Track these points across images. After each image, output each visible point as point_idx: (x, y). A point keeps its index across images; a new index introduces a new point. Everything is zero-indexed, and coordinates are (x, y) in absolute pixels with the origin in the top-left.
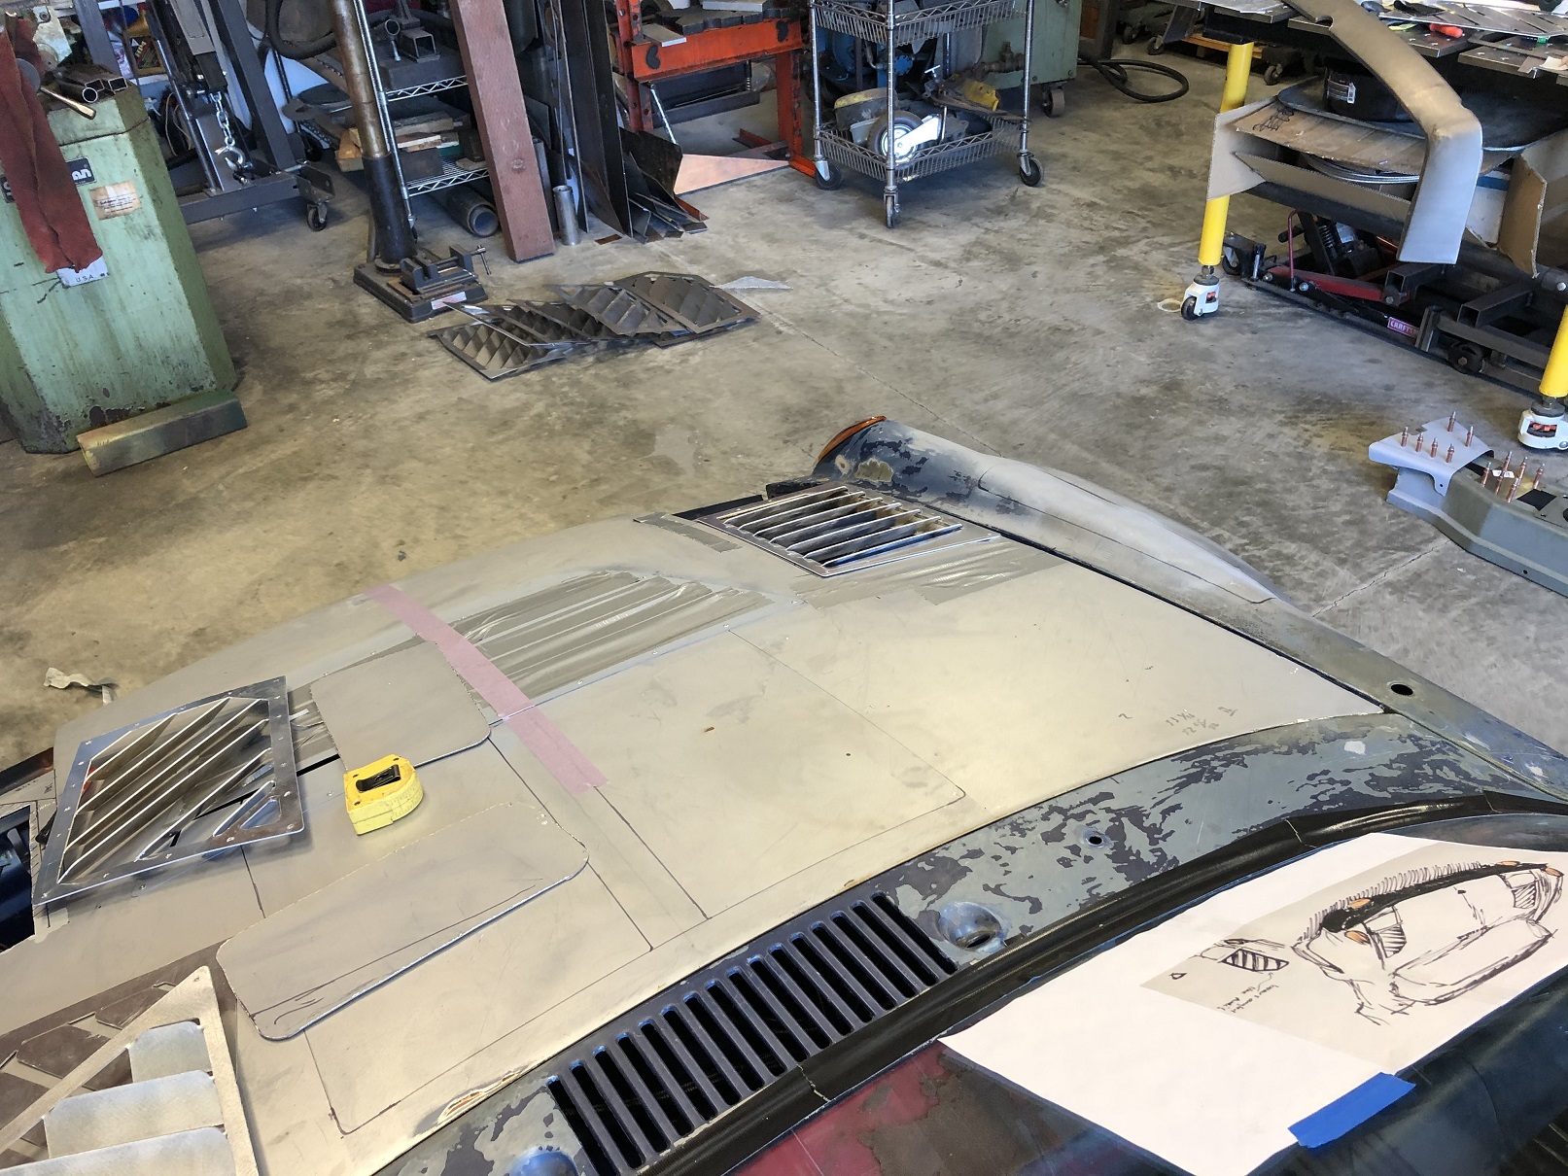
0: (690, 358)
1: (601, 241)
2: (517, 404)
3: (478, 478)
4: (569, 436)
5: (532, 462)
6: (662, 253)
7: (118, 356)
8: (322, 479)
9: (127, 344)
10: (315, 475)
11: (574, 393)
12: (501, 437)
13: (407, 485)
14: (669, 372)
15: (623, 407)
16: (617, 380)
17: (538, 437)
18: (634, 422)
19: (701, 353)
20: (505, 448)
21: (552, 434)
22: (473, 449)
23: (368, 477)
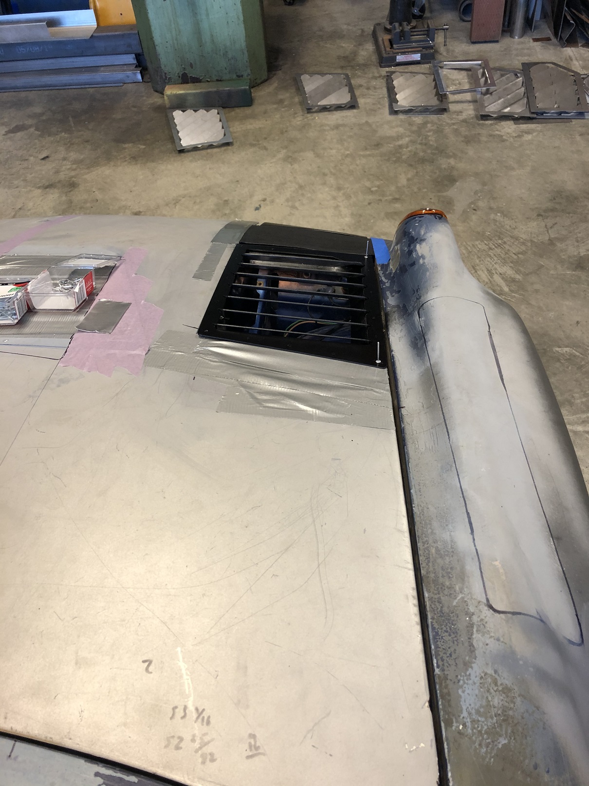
0: (526, 135)
1: (535, 40)
2: (394, 135)
3: (334, 174)
4: (406, 165)
5: (371, 175)
6: (570, 57)
7: (201, 45)
8: (259, 148)
9: (206, 37)
10: (259, 144)
11: (432, 139)
12: (368, 153)
13: (296, 166)
14: (504, 141)
15: (455, 156)
16: (466, 137)
17: (388, 160)
18: (453, 168)
19: (535, 134)
20: (364, 161)
21: (398, 160)
22: (347, 156)
23: (283, 153)
